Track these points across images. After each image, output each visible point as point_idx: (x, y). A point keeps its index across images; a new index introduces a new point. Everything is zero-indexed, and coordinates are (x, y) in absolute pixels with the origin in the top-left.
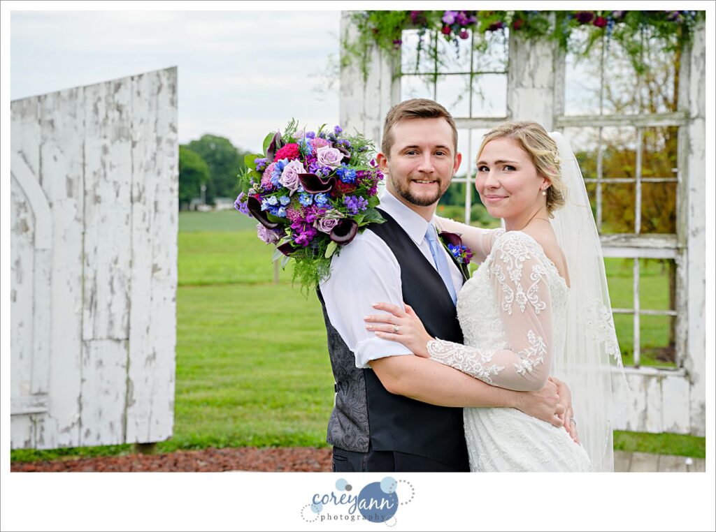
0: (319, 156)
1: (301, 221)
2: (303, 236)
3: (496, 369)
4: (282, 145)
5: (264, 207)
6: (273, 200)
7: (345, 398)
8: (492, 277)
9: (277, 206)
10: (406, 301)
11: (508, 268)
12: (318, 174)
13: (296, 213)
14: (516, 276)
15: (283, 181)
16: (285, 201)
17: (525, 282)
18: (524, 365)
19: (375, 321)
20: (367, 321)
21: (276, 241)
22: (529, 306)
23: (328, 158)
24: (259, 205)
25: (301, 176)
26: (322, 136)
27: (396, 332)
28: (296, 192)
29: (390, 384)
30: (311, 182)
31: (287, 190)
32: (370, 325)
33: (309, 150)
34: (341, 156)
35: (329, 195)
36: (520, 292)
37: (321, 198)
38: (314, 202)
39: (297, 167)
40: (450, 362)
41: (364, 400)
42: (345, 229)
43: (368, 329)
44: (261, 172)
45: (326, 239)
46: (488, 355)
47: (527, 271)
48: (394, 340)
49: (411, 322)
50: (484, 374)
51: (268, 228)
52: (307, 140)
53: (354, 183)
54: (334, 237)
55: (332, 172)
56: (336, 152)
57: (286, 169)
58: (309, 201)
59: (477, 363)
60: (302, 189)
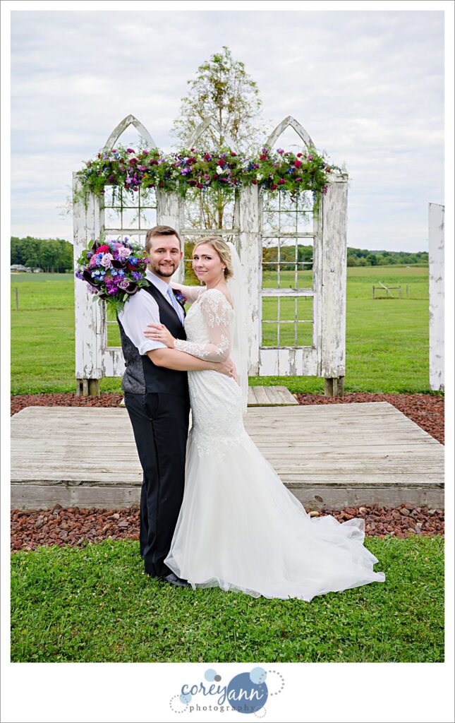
0: (120, 252)
1: (112, 283)
2: (112, 290)
3: (207, 353)
4: (99, 245)
5: (93, 276)
6: (97, 272)
7: (132, 369)
8: (203, 311)
9: (100, 275)
10: (161, 322)
11: (212, 306)
12: (120, 260)
13: (109, 279)
14: (215, 310)
15: (103, 263)
16: (103, 273)
17: (219, 312)
18: (219, 350)
19: (149, 333)
20: (145, 333)
21: (96, 293)
22: (222, 324)
23: (124, 253)
24: (90, 275)
25: (112, 261)
26: (119, 242)
27: (159, 337)
28: (109, 269)
29: (156, 362)
30: (116, 264)
31: (104, 268)
32: (146, 335)
33: (114, 248)
34: (130, 252)
35: (124, 271)
36: (217, 317)
37: (121, 272)
38: (118, 274)
39: (110, 257)
40: (185, 350)
41: (142, 370)
42: (133, 288)
43: (146, 337)
44: (89, 259)
45: (124, 292)
46: (203, 347)
47: (220, 307)
48: (158, 340)
49: (165, 332)
50: (201, 355)
51: (93, 286)
52: (113, 244)
53: (136, 265)
54: (127, 291)
55: (126, 260)
56: (128, 250)
57: (104, 257)
58: (115, 274)
59: (198, 350)
60: (112, 267)
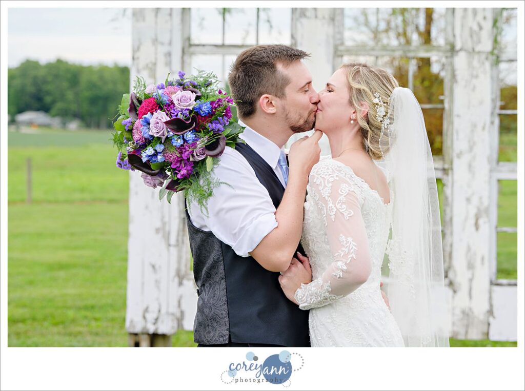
0: (176, 102)
1: (180, 160)
2: (184, 172)
4: (140, 102)
5: (144, 159)
6: (150, 151)
7: (206, 298)
9: (156, 154)
11: (321, 188)
12: (180, 116)
13: (173, 155)
14: (326, 193)
15: (153, 132)
16: (160, 148)
21: (161, 184)
23: (184, 101)
24: (139, 159)
25: (167, 123)
26: (171, 84)
28: (167, 138)
30: (177, 125)
31: (159, 138)
33: (165, 99)
34: (194, 96)
35: (194, 131)
36: (330, 204)
37: (189, 136)
38: (185, 141)
39: (161, 117)
41: (225, 298)
44: (130, 131)
51: (152, 175)
52: (160, 92)
53: (211, 115)
55: (191, 112)
56: (188, 94)
57: (152, 121)
58: (180, 142)
60: (171, 133)
